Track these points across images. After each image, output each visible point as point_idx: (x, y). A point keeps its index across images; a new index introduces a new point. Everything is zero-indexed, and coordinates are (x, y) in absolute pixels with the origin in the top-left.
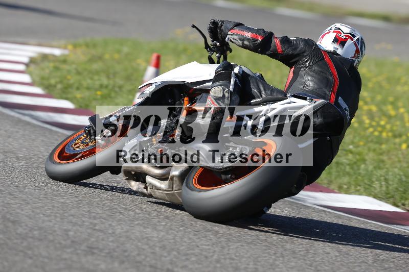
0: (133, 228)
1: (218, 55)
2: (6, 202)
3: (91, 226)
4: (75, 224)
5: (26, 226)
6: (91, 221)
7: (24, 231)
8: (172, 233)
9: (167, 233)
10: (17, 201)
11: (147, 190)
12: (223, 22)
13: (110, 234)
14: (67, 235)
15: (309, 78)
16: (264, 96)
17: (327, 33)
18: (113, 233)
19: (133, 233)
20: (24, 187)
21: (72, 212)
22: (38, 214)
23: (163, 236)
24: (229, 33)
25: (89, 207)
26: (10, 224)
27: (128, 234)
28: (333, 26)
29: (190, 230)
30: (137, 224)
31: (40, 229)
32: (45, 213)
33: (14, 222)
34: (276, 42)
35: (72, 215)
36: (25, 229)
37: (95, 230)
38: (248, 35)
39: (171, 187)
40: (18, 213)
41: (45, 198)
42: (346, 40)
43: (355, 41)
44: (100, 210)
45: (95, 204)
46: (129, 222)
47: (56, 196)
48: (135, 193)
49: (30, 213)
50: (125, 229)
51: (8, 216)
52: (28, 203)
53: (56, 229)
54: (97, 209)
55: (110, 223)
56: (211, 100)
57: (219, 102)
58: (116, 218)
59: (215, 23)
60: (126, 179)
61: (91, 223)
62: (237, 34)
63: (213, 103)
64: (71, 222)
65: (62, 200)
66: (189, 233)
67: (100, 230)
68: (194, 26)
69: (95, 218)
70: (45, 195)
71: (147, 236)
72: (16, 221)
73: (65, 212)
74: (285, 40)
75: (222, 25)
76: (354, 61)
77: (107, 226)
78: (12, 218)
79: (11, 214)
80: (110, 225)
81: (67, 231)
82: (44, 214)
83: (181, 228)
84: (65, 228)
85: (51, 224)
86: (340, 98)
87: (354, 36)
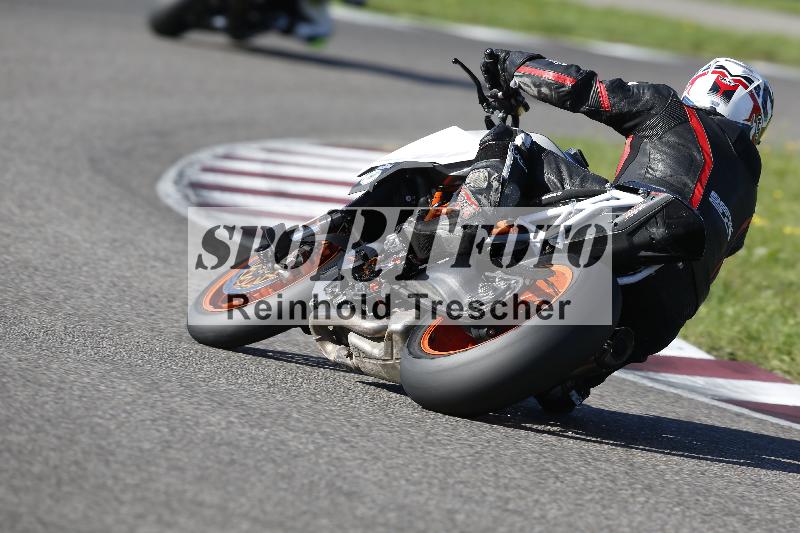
0: (579, 507)
1: (501, 114)
2: (334, 455)
3: (499, 504)
4: (468, 499)
5: (373, 501)
6: (498, 493)
7: (371, 513)
8: (660, 518)
9: (649, 518)
10: (357, 454)
11: (351, 358)
12: (508, 53)
13: (535, 518)
14: (453, 520)
15: (658, 156)
16: (568, 187)
17: (701, 75)
18: (543, 517)
19: (581, 517)
20: (370, 427)
21: (464, 475)
22: (396, 479)
23: (641, 523)
24: (516, 74)
25: (495, 466)
26: (342, 499)
27: (572, 519)
28: (712, 63)
29: (693, 512)
30: (591, 500)
31: (401, 508)
32: (410, 478)
33: (349, 495)
34: (600, 89)
35: (461, 482)
36: (371, 509)
37: (507, 510)
38: (549, 75)
39: (389, 352)
40: (357, 477)
41: (411, 448)
42: (735, 88)
43: (751, 91)
44: (517, 471)
45: (507, 460)
46: (573, 496)
47: (432, 443)
48: (336, 366)
49: (380, 477)
50: (565, 510)
51: (339, 483)
52: (377, 459)
53: (431, 508)
54: (511, 470)
55: (536, 497)
56: (466, 194)
57: (480, 197)
58: (548, 487)
59: (493, 55)
60: (317, 340)
61: (499, 498)
62: (529, 76)
63: (469, 199)
64: (461, 496)
65: (443, 453)
66: (693, 517)
67: (515, 512)
68: (456, 61)
69: (506, 488)
70: (411, 442)
71: (610, 522)
72: (355, 493)
73: (448, 475)
74: (618, 87)
75: (505, 60)
76: (749, 128)
77: (531, 504)
78: (346, 487)
79: (345, 479)
80: (537, 501)
81: (451, 512)
82: (407, 480)
83: (677, 509)
84: (449, 506)
85: (422, 499)
86: (713, 193)
87: (751, 81)
